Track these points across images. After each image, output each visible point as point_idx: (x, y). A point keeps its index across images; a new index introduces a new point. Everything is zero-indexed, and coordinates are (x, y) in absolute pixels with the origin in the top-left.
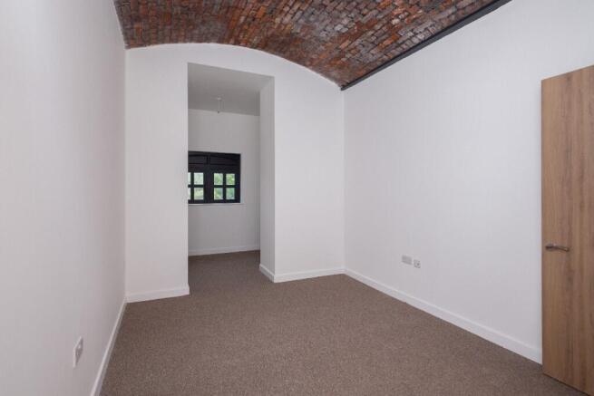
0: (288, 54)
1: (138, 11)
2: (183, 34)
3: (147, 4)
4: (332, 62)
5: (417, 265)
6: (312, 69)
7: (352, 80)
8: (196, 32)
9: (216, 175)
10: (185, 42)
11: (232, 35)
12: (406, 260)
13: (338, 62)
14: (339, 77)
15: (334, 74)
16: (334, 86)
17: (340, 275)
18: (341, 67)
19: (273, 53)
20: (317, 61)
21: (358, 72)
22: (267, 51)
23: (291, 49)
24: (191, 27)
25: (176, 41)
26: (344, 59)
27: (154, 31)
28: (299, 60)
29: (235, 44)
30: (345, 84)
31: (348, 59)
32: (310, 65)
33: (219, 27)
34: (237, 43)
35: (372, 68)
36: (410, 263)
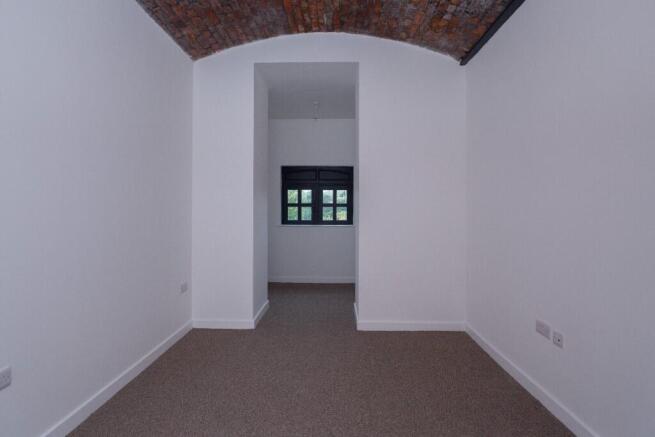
0: (373, 27)
1: (174, 14)
2: (240, 31)
3: (178, 3)
4: (434, 25)
5: (558, 342)
6: (413, 43)
7: (470, 45)
8: (253, 25)
9: (325, 192)
10: (249, 41)
11: (297, 21)
12: (542, 329)
13: (442, 24)
14: (451, 46)
15: (443, 42)
16: (450, 60)
17: (460, 332)
18: (449, 29)
19: (355, 32)
20: (413, 29)
21: (475, 32)
22: (347, 31)
23: (375, 20)
24: (244, 21)
25: (240, 42)
26: (446, 17)
27: (207, 34)
28: (391, 34)
29: (306, 31)
30: (464, 54)
31: (453, 15)
32: (408, 37)
33: (275, 12)
34: (308, 29)
35: (492, 20)
36: (548, 337)
